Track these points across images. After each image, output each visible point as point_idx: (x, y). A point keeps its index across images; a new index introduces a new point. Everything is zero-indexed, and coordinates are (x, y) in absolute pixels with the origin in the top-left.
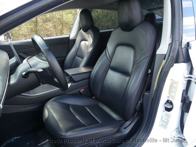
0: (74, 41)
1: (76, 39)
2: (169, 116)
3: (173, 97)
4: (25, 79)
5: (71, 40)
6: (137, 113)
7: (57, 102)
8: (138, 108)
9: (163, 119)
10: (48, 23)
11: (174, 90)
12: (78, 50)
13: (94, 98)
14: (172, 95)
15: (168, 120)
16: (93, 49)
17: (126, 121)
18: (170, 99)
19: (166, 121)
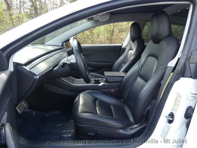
0: (124, 49)
1: (126, 48)
2: (169, 128)
3: (176, 110)
4: (62, 68)
5: (123, 48)
6: (144, 119)
7: (90, 95)
8: (145, 114)
9: (164, 130)
10: (123, 33)
11: (178, 103)
12: (125, 58)
13: (122, 100)
14: (175, 108)
15: (168, 132)
16: (134, 58)
17: (136, 124)
18: (173, 112)
19: (166, 132)
